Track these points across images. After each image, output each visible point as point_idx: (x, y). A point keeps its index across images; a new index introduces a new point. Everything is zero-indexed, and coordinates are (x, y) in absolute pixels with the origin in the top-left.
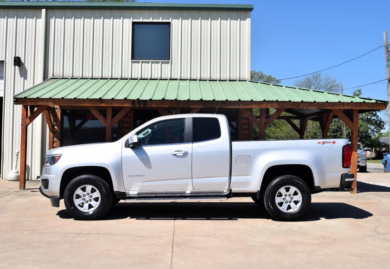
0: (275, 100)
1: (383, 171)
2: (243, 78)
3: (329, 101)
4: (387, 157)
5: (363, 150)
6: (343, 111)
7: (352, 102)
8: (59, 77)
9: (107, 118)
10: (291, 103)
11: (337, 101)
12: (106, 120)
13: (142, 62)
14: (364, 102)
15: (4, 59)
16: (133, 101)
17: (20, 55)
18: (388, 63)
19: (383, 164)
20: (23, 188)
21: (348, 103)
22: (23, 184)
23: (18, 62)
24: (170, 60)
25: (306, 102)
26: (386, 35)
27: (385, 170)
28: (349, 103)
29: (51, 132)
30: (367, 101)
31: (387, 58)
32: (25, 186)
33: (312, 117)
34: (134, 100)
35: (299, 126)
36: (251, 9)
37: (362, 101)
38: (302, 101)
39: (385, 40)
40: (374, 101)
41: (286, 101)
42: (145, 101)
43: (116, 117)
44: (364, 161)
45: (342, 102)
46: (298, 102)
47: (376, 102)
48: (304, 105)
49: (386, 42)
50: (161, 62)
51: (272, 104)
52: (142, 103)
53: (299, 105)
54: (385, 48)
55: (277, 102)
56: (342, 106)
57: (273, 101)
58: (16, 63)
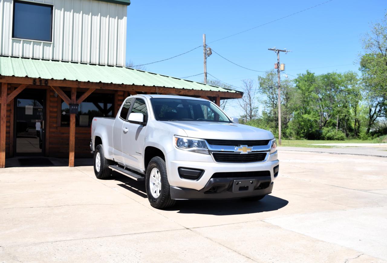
0: (163, 86)
2: (119, 64)
3: (203, 90)
7: (219, 91)
10: (174, 89)
11: (209, 90)
12: (1, 97)
13: (23, 40)
14: (228, 92)
16: (35, 80)
18: (205, 60)
21: (216, 91)
24: (51, 41)
25: (186, 89)
26: (205, 37)
30: (229, 91)
31: (205, 56)
34: (35, 78)
36: (128, 4)
37: (226, 91)
38: (183, 88)
39: (204, 41)
40: (234, 92)
41: (171, 88)
42: (46, 81)
43: (11, 94)
45: (212, 91)
46: (180, 89)
47: (236, 92)
48: (184, 91)
49: (205, 43)
50: (43, 43)
51: (160, 90)
52: (43, 82)
53: (181, 92)
54: (204, 48)
55: (164, 88)
56: (212, 94)
57: (161, 87)
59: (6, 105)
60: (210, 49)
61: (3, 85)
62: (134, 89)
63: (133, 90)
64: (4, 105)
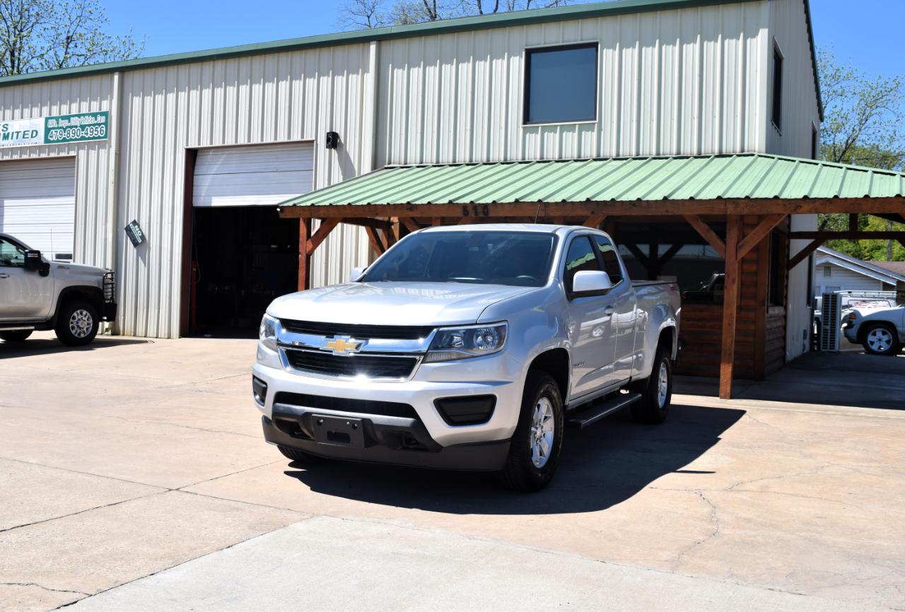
0: (743, 197)
2: (750, 149)
8: (399, 164)
13: (542, 127)
15: (314, 138)
16: (465, 207)
17: (339, 129)
23: (333, 140)
24: (595, 119)
25: (816, 198)
34: (464, 203)
38: (806, 197)
41: (766, 199)
42: (486, 206)
46: (796, 199)
48: (810, 205)
50: (579, 124)
51: (737, 207)
52: (480, 210)
55: (747, 201)
58: (330, 143)
62: (670, 210)
63: (667, 211)
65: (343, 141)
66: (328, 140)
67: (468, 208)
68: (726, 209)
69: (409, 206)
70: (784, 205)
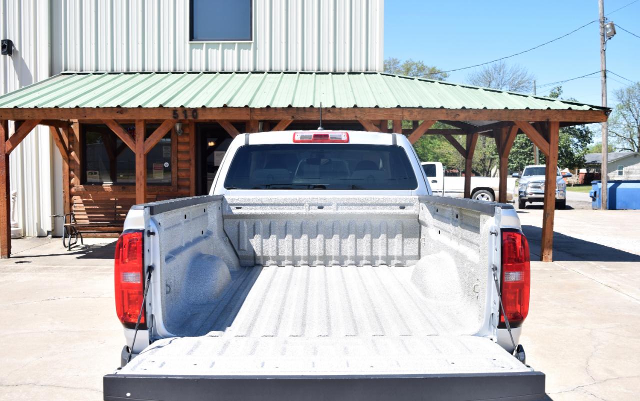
0: (417, 106)
1: (591, 205)
2: (372, 69)
3: (510, 108)
4: (598, 187)
5: (561, 177)
6: (532, 124)
7: (549, 109)
8: (75, 71)
9: (136, 140)
10: (443, 111)
11: (524, 108)
12: (135, 143)
13: (207, 44)
14: (570, 109)
16: (175, 111)
17: (13, 37)
18: (603, 47)
19: (591, 197)
20: (6, 256)
21: (542, 110)
22: (6, 250)
23: (8, 48)
24: (252, 40)
25: (470, 109)
27: (593, 206)
28: (544, 110)
29: (65, 162)
30: (574, 107)
31: (603, 39)
32: (9, 253)
33: (484, 132)
34: (175, 108)
35: (464, 147)
37: (566, 106)
38: (464, 108)
39: (600, 11)
40: (587, 108)
41: (435, 108)
42: (195, 110)
43: (150, 137)
44: (562, 192)
45: (532, 110)
46: (456, 109)
47: (590, 109)
48: (466, 114)
49: (602, 14)
50: (238, 43)
51: (411, 113)
52: (189, 113)
53: (459, 115)
54: (600, 24)
55: (419, 109)
56: (532, 115)
57: (413, 108)
58: (5, 50)
59: (142, 156)
60: (612, 25)
61: (136, 123)
62: (359, 115)
63: (356, 117)
64: (140, 157)
65: (17, 49)
66: (3, 47)
67: (177, 112)
68: (403, 116)
69: (119, 109)
70: (447, 114)
